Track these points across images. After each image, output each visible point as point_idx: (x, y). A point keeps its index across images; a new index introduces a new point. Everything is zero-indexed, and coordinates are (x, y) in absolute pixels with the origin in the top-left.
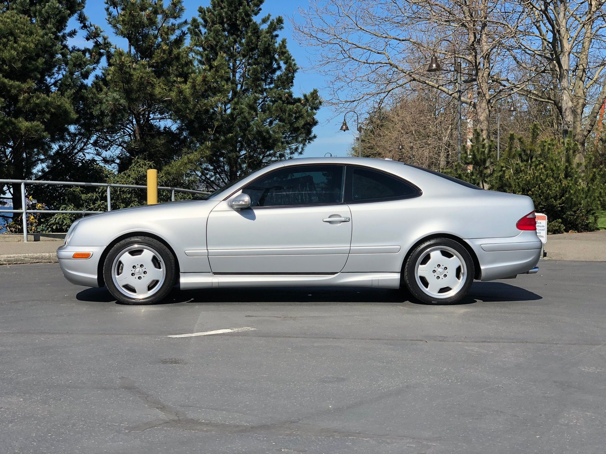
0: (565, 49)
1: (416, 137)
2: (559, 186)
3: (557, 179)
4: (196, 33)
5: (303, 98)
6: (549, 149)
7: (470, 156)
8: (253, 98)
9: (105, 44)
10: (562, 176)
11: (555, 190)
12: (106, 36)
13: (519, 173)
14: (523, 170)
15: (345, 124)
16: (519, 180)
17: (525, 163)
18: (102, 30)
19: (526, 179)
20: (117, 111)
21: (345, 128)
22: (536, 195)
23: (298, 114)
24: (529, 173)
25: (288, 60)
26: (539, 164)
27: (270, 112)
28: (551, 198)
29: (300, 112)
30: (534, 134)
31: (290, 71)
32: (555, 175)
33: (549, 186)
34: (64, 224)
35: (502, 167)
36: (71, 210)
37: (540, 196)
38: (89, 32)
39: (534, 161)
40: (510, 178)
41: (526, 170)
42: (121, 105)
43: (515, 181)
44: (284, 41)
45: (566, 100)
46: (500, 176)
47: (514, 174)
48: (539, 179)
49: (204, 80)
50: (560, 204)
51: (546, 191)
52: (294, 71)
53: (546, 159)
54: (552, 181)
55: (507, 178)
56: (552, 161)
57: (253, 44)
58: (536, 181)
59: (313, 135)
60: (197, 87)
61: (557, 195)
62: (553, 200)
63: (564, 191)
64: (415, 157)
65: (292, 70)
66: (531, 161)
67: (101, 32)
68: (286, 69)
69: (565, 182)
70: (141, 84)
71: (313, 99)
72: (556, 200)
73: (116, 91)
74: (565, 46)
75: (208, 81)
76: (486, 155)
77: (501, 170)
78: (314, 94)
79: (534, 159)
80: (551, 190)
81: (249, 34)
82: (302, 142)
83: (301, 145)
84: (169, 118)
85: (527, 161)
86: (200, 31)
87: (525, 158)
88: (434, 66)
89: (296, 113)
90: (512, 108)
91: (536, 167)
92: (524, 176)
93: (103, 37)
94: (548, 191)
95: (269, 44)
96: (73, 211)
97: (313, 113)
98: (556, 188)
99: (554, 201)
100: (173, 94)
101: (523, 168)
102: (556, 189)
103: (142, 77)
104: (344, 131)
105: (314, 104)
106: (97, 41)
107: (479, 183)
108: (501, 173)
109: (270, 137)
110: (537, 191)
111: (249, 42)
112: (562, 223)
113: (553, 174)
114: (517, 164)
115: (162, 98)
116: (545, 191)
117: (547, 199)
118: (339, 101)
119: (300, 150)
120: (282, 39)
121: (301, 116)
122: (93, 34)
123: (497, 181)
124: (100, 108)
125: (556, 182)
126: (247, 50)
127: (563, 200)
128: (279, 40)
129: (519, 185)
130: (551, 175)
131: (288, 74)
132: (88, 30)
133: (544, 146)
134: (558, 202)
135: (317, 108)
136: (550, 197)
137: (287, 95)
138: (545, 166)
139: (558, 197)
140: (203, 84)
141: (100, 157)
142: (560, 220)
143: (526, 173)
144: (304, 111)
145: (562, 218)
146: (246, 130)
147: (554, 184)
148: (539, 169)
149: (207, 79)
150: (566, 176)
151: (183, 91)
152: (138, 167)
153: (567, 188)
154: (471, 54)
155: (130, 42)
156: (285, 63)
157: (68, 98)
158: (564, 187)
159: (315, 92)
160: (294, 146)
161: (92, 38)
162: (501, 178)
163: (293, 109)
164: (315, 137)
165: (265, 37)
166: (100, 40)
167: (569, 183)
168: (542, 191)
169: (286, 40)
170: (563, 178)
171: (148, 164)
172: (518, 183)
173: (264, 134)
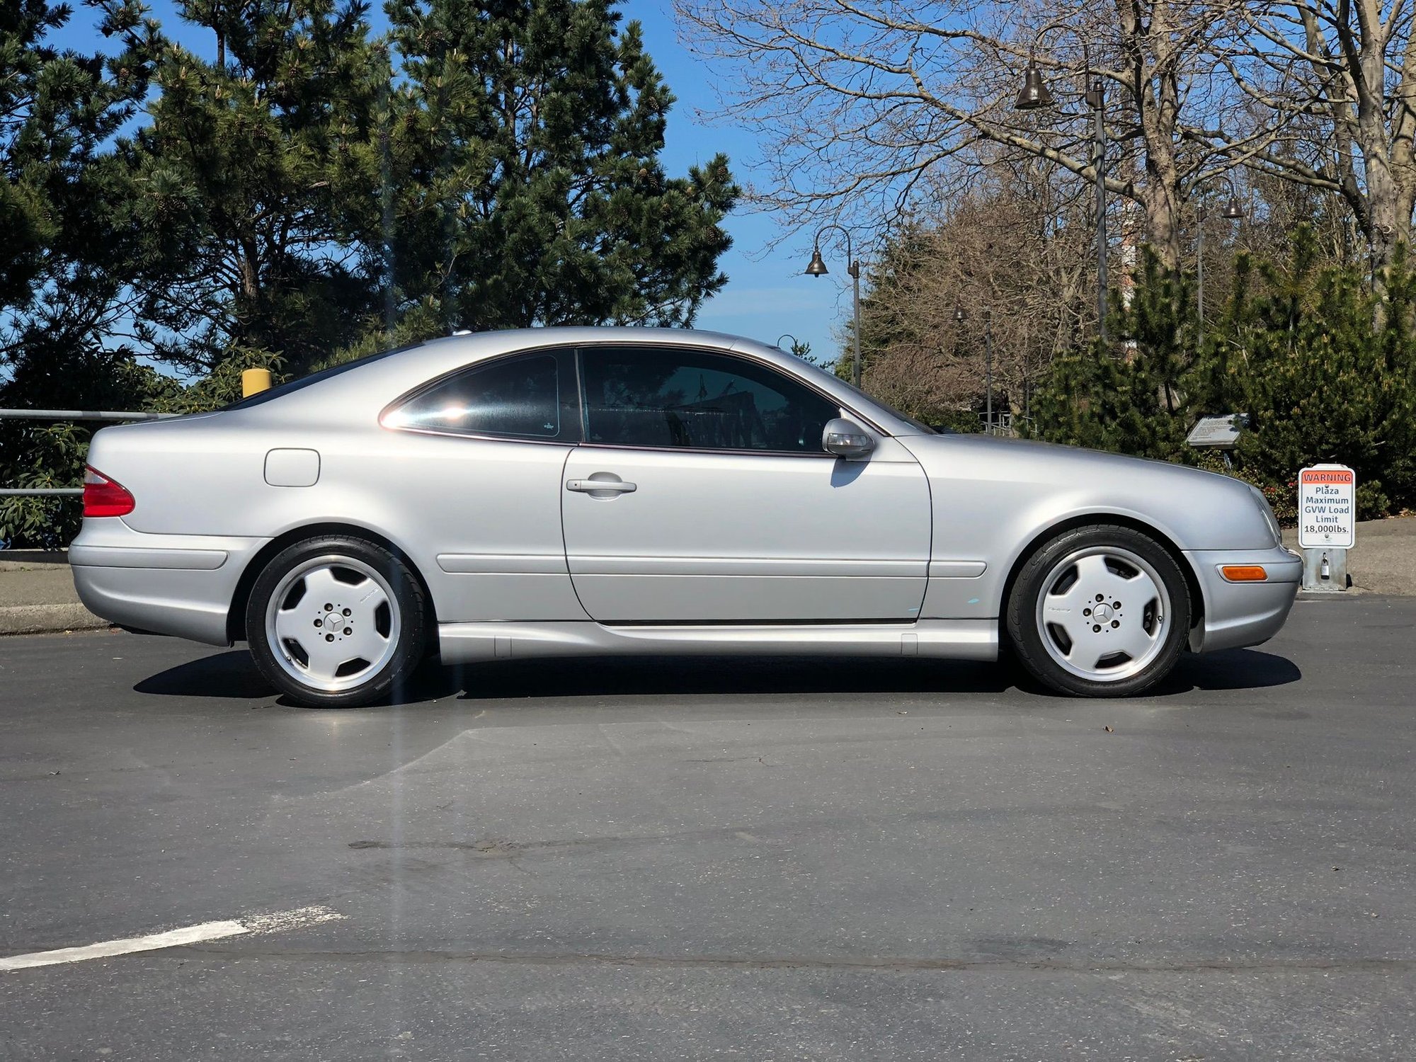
0: (1372, 38)
1: (996, 288)
2: (1374, 391)
3: (1366, 371)
4: (407, 16)
5: (689, 180)
6: (1344, 293)
7: (1133, 319)
8: (554, 181)
9: (152, 42)
10: (1380, 363)
11: (1361, 402)
12: (154, 20)
13: (1264, 359)
14: (1276, 350)
15: (817, 257)
16: (1264, 377)
17: (1280, 333)
18: (143, 5)
19: (1284, 374)
20: (174, 215)
21: (818, 268)
22: (1312, 416)
23: (672, 221)
24: (1293, 359)
25: (644, 77)
26: (1318, 334)
27: (601, 216)
28: (1353, 425)
29: (677, 214)
30: (1301, 255)
31: (650, 107)
32: (1362, 363)
33: (1346, 391)
34: (26, 526)
35: (1219, 345)
36: (47, 487)
37: (1323, 420)
38: (108, 11)
39: (1304, 327)
40: (1240, 374)
41: (1282, 351)
42: (184, 199)
43: (1254, 382)
44: (634, 29)
45: (1378, 172)
46: (1213, 370)
47: (1251, 362)
48: (1318, 374)
49: (411, 130)
50: (1376, 440)
51: (1340, 405)
52: (661, 108)
53: (1337, 320)
54: (1353, 378)
55: (1233, 375)
56: (1352, 324)
57: (549, 36)
58: (1312, 379)
59: (717, 274)
60: (394, 150)
61: (1367, 417)
62: (1358, 428)
63: (1386, 404)
64: (997, 339)
65: (656, 102)
66: (1295, 326)
67: (141, 11)
68: (640, 102)
69: (1387, 381)
70: (241, 143)
71: (717, 180)
72: (1364, 429)
73: (174, 163)
74: (1372, 29)
75: (422, 131)
76: (1175, 315)
77: (1216, 354)
78: (719, 168)
79: (1301, 324)
80: (1351, 402)
81: (541, 11)
82: (688, 295)
83: (687, 304)
84: (330, 238)
85: (1285, 326)
86: (418, 13)
87: (1280, 319)
88: (1034, 92)
89: (666, 218)
90: (1233, 210)
91: (1310, 340)
92: (1278, 368)
93: (148, 25)
94: (1345, 406)
95: (593, 36)
96: (51, 491)
97: (715, 216)
98: (1365, 396)
99: (1362, 433)
100: (333, 170)
101: (1276, 345)
102: (1364, 399)
103: (243, 125)
104: (817, 275)
105: (717, 193)
106: (134, 36)
107: (1157, 389)
108: (1215, 361)
109: (600, 280)
110: (1314, 405)
111: (539, 33)
112: (1381, 490)
113: (1357, 359)
114: (1258, 336)
115: (306, 181)
116: (1335, 406)
117: (1340, 427)
118: (795, 195)
119: (684, 316)
120: (628, 25)
121: (681, 224)
122: (119, 17)
123: (1205, 383)
124: (131, 211)
125: (1365, 380)
126: (536, 55)
127: (1383, 429)
128: (621, 27)
129: (1265, 392)
130: (1349, 363)
131: (645, 116)
132: (105, 7)
133: (1332, 285)
134: (1372, 434)
135: (726, 206)
136: (1349, 421)
137: (643, 170)
138: (1333, 339)
139: (1372, 421)
140: (409, 140)
141: (149, 345)
142: (1377, 483)
143: (1284, 360)
144: (689, 210)
145: (1382, 478)
146: (534, 263)
147: (1361, 385)
148: (1319, 349)
149: (419, 126)
150: (1391, 368)
151: (357, 160)
152: (238, 366)
153: (1394, 397)
154: (1128, 63)
155: (220, 37)
156: (638, 87)
157: (33, 183)
158: (1386, 392)
159: (721, 161)
160: (667, 307)
161: (117, 29)
162: (1216, 374)
163: (660, 205)
164: (722, 280)
165: (581, 17)
166: (140, 32)
167: (1399, 383)
168: (1328, 405)
169: (638, 25)
170: (1384, 369)
171: (268, 358)
172: (1263, 385)
173: (584, 272)
